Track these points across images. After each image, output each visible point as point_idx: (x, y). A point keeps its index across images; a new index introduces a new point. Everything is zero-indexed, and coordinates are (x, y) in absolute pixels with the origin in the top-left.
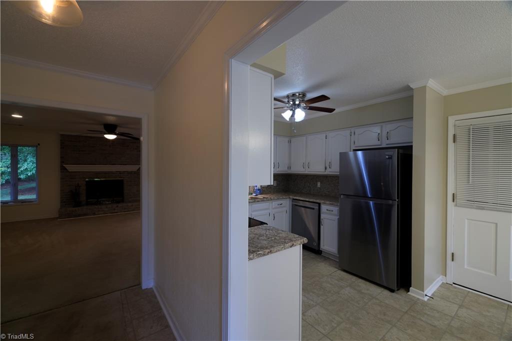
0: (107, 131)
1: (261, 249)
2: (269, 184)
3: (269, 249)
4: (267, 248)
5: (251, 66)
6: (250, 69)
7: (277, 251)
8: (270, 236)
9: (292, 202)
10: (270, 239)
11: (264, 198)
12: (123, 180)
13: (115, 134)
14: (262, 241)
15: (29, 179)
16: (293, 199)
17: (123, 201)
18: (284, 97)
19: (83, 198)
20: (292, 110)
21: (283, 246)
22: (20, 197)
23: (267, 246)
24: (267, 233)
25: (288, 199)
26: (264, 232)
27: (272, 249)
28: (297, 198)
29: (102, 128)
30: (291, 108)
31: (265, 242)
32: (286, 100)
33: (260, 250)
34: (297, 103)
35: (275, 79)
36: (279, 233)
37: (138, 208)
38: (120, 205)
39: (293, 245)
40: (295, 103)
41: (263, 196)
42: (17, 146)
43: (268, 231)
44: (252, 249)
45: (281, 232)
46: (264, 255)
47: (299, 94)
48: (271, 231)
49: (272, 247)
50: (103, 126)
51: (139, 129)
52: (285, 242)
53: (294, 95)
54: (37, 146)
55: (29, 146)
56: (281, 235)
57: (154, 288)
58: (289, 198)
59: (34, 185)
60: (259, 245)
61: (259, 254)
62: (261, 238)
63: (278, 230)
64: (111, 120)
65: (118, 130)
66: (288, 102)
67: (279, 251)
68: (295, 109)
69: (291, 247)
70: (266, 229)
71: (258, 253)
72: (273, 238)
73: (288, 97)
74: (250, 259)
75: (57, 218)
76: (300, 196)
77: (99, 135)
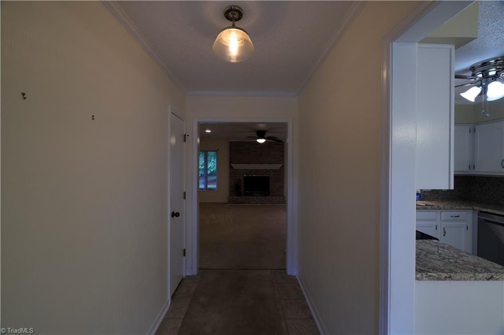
0: (259, 136)
1: (433, 270)
2: (447, 188)
3: (447, 273)
4: (443, 271)
5: (419, 43)
6: (418, 47)
7: (460, 280)
8: (447, 257)
9: (479, 215)
10: (446, 261)
11: (426, 205)
12: (268, 177)
13: (265, 139)
14: (433, 260)
15: (212, 174)
16: (481, 212)
17: (269, 195)
18: (466, 71)
19: (242, 189)
20: (481, 85)
21: (472, 275)
22: (209, 186)
23: (443, 268)
24: (440, 252)
25: (472, 211)
26: (434, 249)
27: (452, 275)
28: (489, 211)
29: (255, 134)
30: (479, 83)
31: (439, 263)
32: (470, 74)
33: (431, 271)
34: (492, 73)
35: (456, 49)
36: (462, 256)
37: (284, 201)
38: (266, 198)
39: (491, 278)
40: (487, 74)
41: (424, 202)
42: (207, 152)
43: (441, 249)
44: (418, 268)
45: (465, 254)
46: (439, 279)
47: (496, 61)
48: (446, 250)
49: (451, 271)
50: (255, 133)
51: (286, 132)
52: (475, 270)
53: (484, 64)
54: (217, 151)
55: (212, 151)
56: (465, 259)
57: (297, 277)
58: (473, 209)
59: (215, 178)
60: (430, 265)
61: (431, 276)
62: (429, 256)
63: (459, 251)
64: (262, 127)
65: (267, 135)
66: (473, 75)
67: (464, 279)
68: (487, 84)
69: (488, 279)
70: (438, 246)
71: (429, 274)
72: (452, 261)
73: (473, 68)
74: (417, 279)
75: (227, 203)
76: (494, 209)
77: (253, 140)
